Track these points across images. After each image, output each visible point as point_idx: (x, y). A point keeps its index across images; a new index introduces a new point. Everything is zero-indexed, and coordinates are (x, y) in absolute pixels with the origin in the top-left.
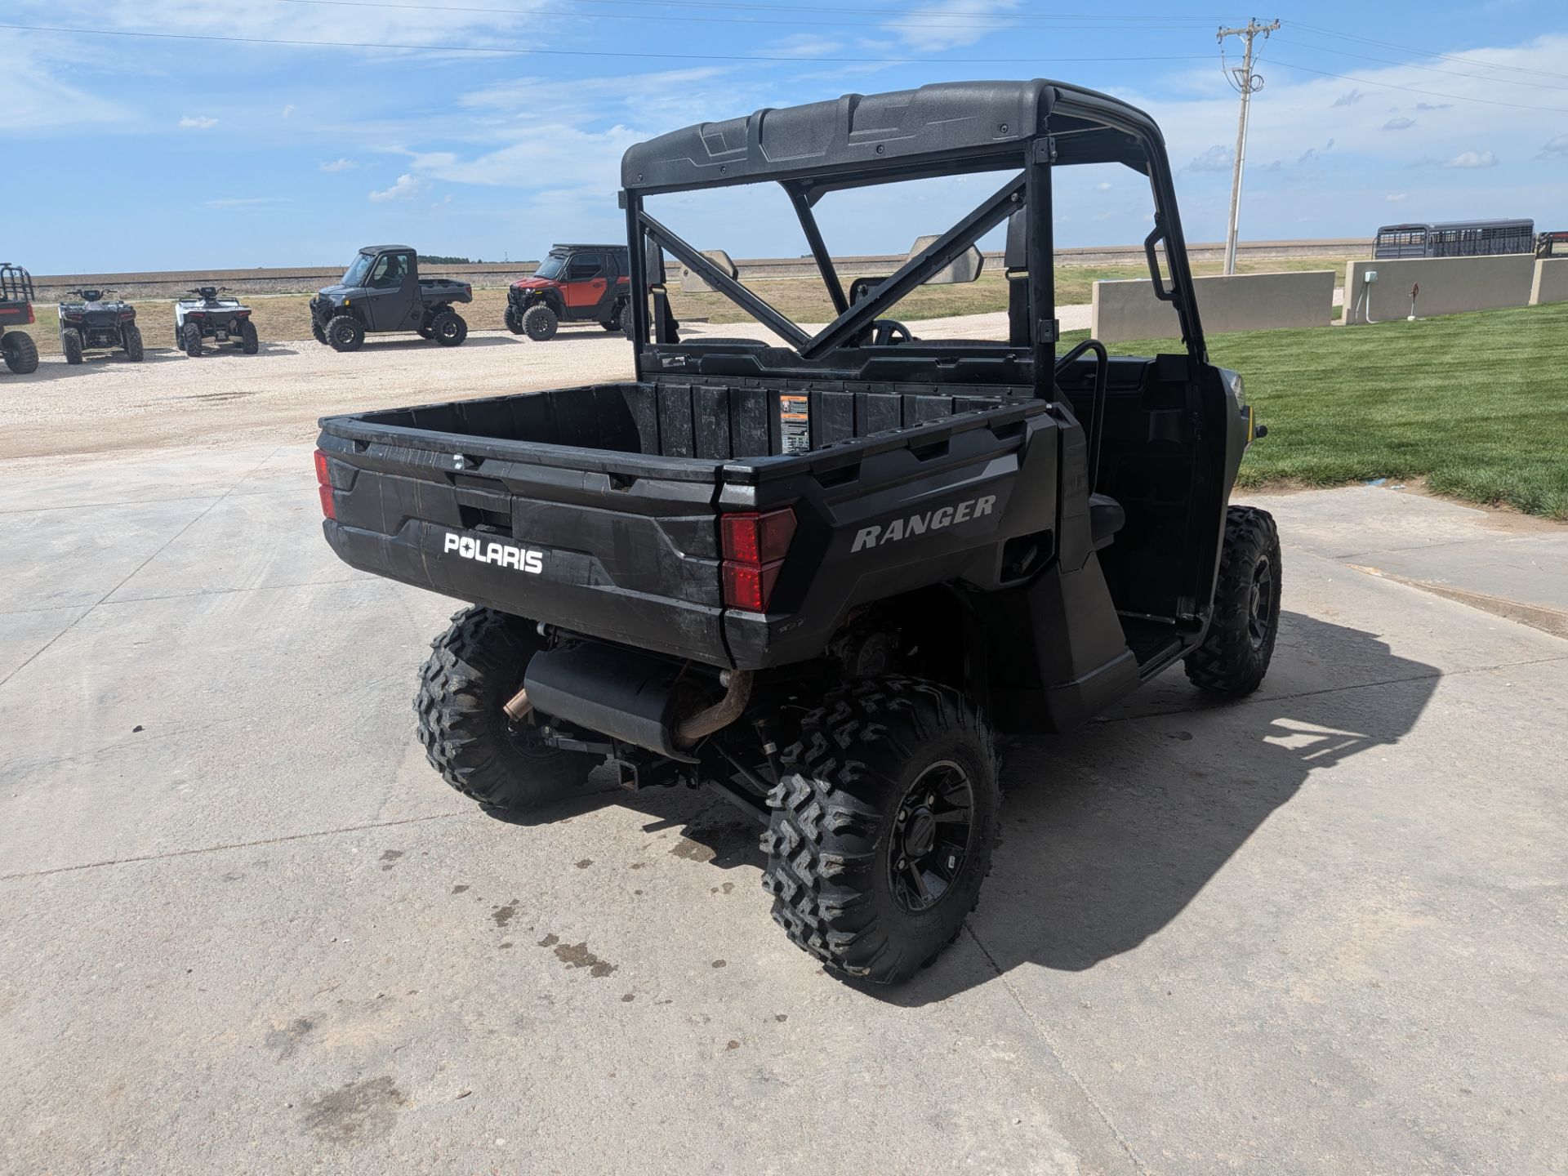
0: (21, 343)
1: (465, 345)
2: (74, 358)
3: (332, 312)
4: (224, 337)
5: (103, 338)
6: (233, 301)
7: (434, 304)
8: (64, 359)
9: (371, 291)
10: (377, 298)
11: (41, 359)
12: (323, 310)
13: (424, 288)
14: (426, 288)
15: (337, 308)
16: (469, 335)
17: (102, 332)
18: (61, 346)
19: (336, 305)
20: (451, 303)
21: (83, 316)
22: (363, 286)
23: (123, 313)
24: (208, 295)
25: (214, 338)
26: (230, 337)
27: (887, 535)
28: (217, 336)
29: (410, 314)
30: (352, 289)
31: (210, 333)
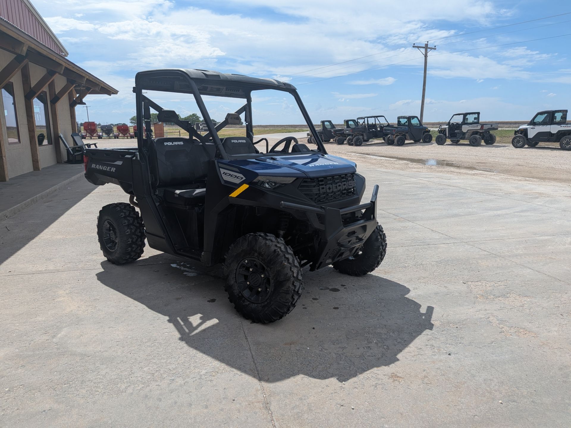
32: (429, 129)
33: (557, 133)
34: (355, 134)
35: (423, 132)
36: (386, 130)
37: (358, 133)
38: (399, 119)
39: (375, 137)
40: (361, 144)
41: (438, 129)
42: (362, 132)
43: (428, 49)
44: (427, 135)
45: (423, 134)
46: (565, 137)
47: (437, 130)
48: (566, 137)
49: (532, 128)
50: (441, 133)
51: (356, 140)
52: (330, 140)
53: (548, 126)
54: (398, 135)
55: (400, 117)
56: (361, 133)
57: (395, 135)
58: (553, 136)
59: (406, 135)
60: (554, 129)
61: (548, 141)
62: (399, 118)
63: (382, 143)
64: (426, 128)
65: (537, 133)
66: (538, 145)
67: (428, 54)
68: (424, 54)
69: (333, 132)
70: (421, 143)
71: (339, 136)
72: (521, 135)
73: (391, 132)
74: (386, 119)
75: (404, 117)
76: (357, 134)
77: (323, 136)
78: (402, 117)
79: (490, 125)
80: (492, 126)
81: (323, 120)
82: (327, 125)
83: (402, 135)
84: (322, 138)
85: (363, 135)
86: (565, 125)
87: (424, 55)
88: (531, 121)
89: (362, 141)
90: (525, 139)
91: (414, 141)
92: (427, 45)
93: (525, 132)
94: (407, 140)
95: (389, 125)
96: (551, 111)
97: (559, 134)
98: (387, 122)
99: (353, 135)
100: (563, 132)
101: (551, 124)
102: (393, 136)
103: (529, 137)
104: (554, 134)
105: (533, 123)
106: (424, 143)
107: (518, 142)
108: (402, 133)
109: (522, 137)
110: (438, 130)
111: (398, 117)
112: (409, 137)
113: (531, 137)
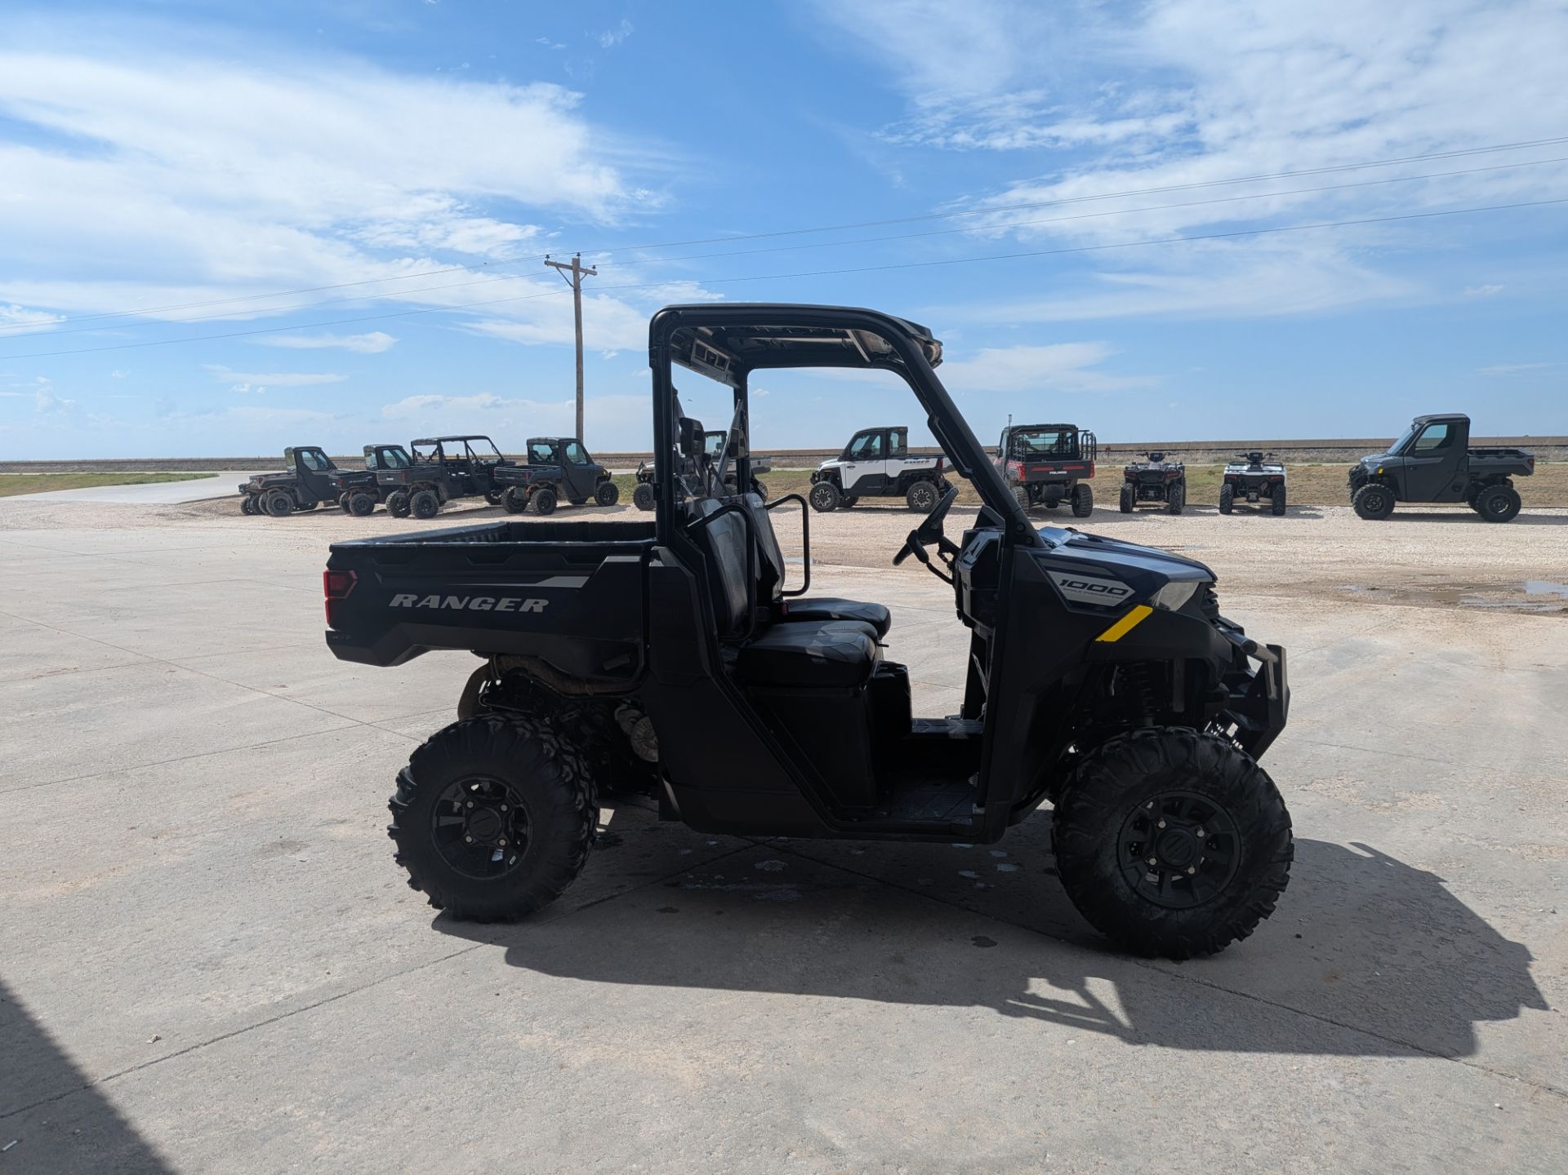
0: (1082, 493)
1: (1515, 522)
2: (1126, 509)
3: (1366, 479)
4: (1255, 498)
5: (1151, 493)
6: (1278, 466)
7: (1482, 476)
8: (1118, 508)
9: (1409, 460)
10: (1415, 467)
11: (1095, 506)
12: (1358, 478)
13: (1473, 459)
14: (1476, 459)
15: (1372, 476)
16: (1522, 512)
17: (1152, 488)
18: (1118, 498)
19: (1369, 473)
20: (1510, 475)
21: (1137, 474)
22: (1402, 455)
23: (1169, 472)
24: (1255, 460)
25: (1245, 499)
26: (1261, 499)
27: (423, 603)
28: (1248, 497)
29: (1451, 486)
30: (1391, 458)
31: (1243, 494)
32: (609, 471)
33: (899, 476)
34: (414, 486)
35: (596, 477)
36: (501, 474)
37: (422, 483)
38: (533, 444)
39: (470, 492)
40: (435, 513)
41: (637, 470)
42: (435, 480)
43: (581, 273)
44: (606, 485)
45: (597, 483)
46: (915, 484)
47: (635, 473)
48: (917, 485)
49: (849, 467)
50: (645, 481)
51: (420, 500)
52: (315, 505)
53: (881, 461)
54: (537, 488)
55: (534, 440)
56: (432, 482)
57: (529, 488)
58: (892, 484)
59: (556, 488)
60: (893, 468)
61: (885, 493)
62: (530, 443)
63: (486, 509)
64: (601, 469)
65: (858, 477)
66: (858, 503)
67: (582, 284)
68: (573, 284)
69: (336, 481)
70: (592, 506)
71: (357, 493)
72: (824, 482)
73: (517, 479)
74: (493, 445)
75: (546, 439)
76: (420, 486)
77: (298, 492)
78: (539, 439)
79: (757, 461)
80: (759, 463)
81: (294, 446)
82: (309, 460)
83: (547, 488)
84: (296, 496)
85: (435, 488)
86: (913, 460)
87: (571, 285)
88: (846, 450)
89: (435, 504)
90: (837, 491)
91: (572, 502)
92: (576, 262)
93: (834, 475)
94: (561, 499)
95: (502, 461)
96: (883, 429)
97: (903, 478)
98: (498, 452)
99: (405, 489)
100: (910, 474)
101: (886, 458)
102: (523, 490)
103: (844, 487)
104: (893, 479)
105: (847, 455)
106: (600, 506)
107: (823, 498)
108: (547, 483)
109: (828, 485)
110: (637, 473)
111: (528, 441)
112: (564, 492)
113: (849, 487)
